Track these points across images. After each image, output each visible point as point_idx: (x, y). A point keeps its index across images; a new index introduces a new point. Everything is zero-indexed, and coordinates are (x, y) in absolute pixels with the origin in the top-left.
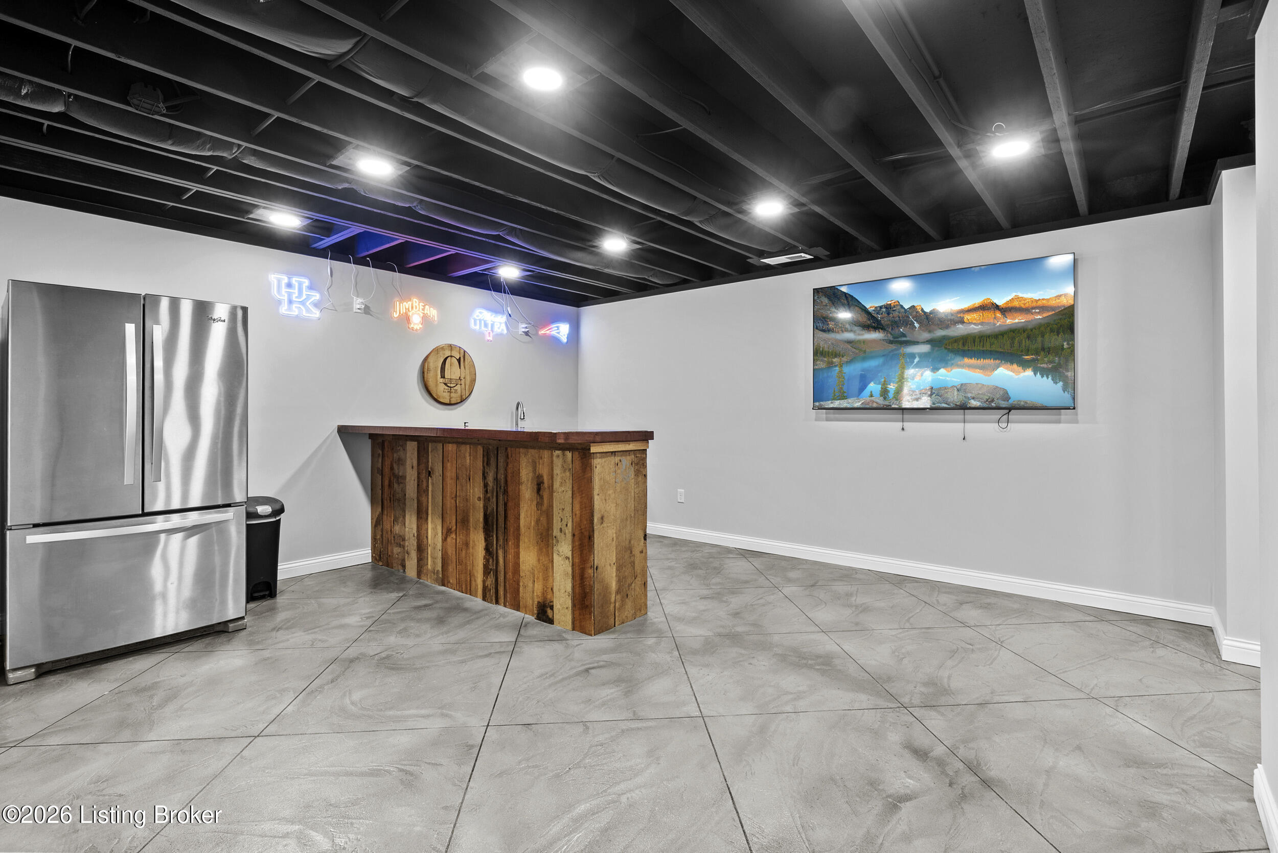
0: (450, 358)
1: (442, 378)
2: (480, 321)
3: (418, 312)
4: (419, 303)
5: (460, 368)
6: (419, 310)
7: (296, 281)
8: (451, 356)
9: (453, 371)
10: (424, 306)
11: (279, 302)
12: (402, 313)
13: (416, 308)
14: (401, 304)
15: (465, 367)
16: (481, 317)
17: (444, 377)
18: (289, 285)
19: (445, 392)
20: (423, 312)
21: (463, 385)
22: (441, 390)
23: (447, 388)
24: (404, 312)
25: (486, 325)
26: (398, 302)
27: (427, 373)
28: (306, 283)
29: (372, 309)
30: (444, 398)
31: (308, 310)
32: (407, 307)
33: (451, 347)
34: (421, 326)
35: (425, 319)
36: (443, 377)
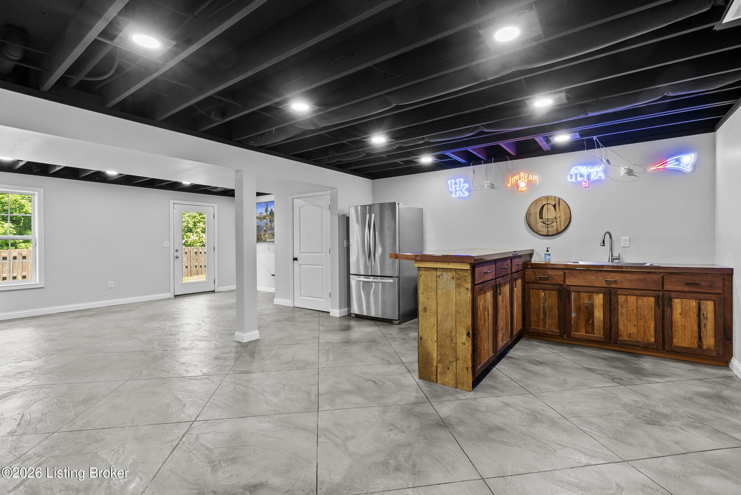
0: (546, 206)
1: (540, 219)
2: (576, 175)
3: (525, 180)
4: (525, 174)
5: (555, 211)
6: (525, 179)
7: (458, 181)
8: (548, 204)
9: (550, 214)
10: (528, 176)
11: (452, 192)
12: (513, 183)
13: (522, 178)
14: (512, 178)
15: (560, 210)
16: (576, 171)
17: (542, 218)
18: (456, 184)
19: (544, 228)
20: (528, 179)
21: (558, 223)
22: (540, 226)
23: (545, 225)
24: (514, 182)
25: (582, 176)
26: (510, 178)
27: (529, 217)
28: (462, 180)
29: (495, 185)
30: (542, 231)
31: (463, 193)
32: (516, 179)
33: (547, 198)
34: (526, 188)
35: (530, 183)
36: (541, 217)
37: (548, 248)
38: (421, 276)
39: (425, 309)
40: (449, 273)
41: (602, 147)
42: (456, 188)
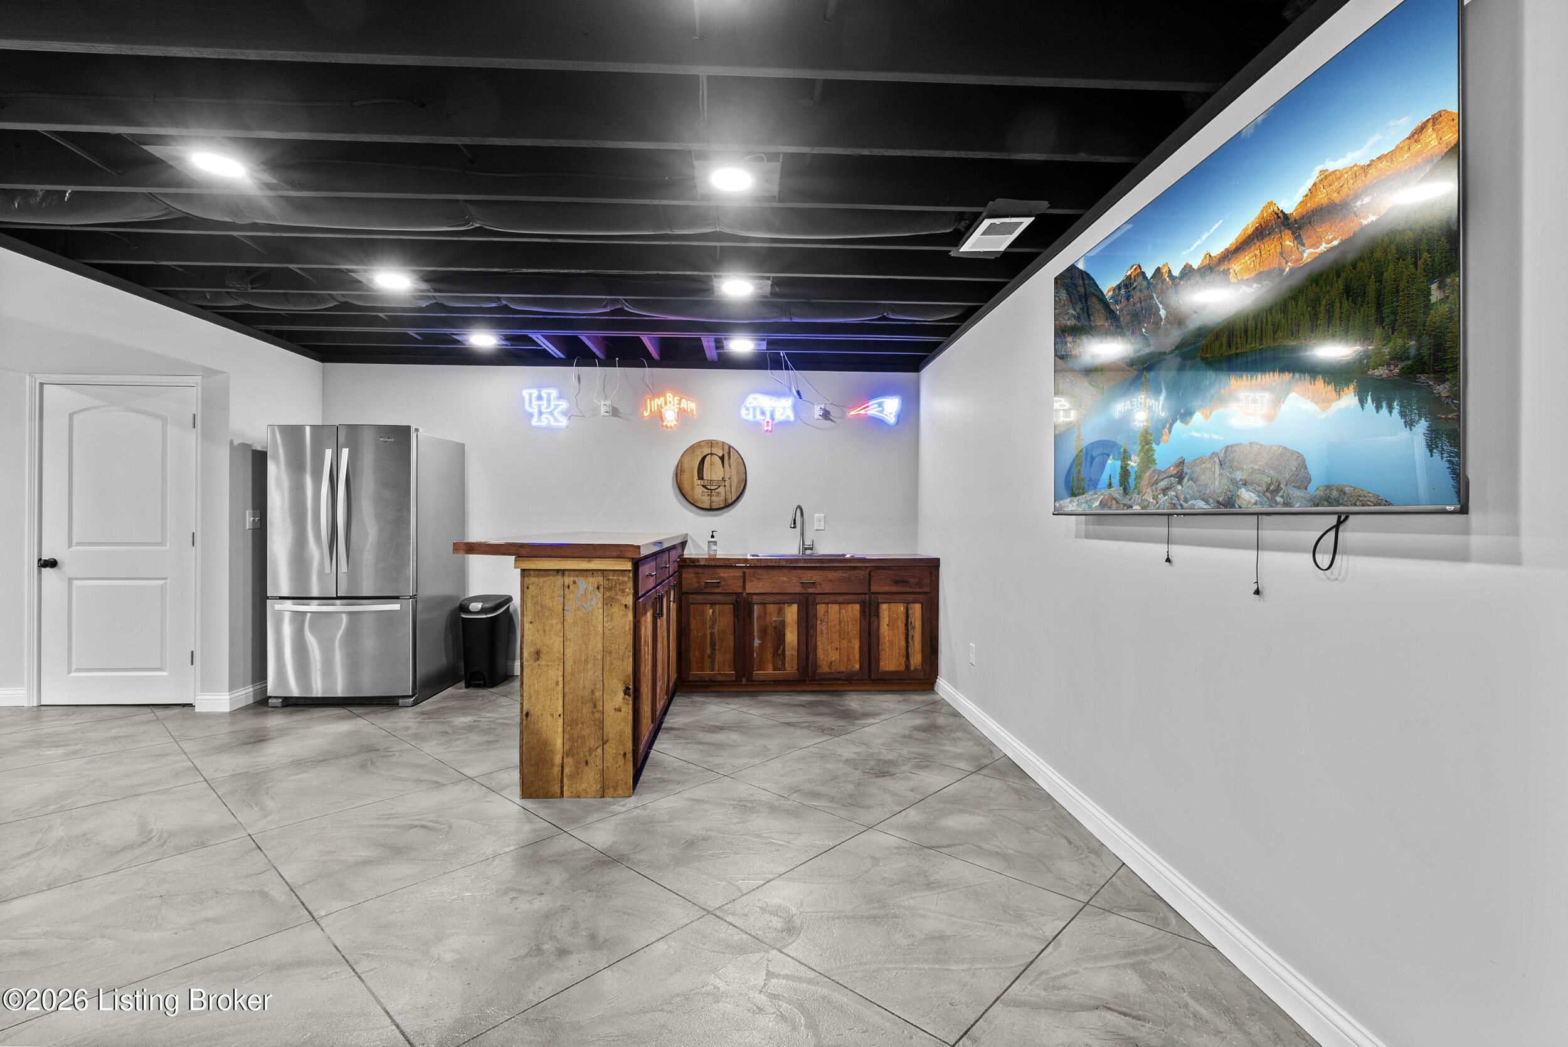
0: (709, 456)
1: (699, 479)
2: (754, 409)
3: (673, 407)
4: (674, 397)
5: (723, 467)
6: (674, 405)
7: (545, 393)
8: (711, 454)
9: (715, 471)
10: (680, 401)
11: (531, 415)
12: (653, 410)
13: (670, 403)
14: (653, 402)
15: (730, 466)
16: (755, 403)
17: (702, 479)
18: (540, 398)
19: (704, 495)
20: (678, 406)
21: (728, 488)
22: (699, 492)
23: (707, 491)
24: (656, 409)
25: (763, 413)
26: (648, 400)
27: (681, 474)
28: (554, 393)
29: (620, 411)
30: (702, 502)
31: (556, 420)
32: (660, 404)
33: (711, 443)
34: (676, 423)
35: (682, 414)
36: (701, 477)
37: (713, 532)
38: (528, 588)
39: (538, 653)
40: (591, 579)
41: (792, 369)
42: (540, 407)
